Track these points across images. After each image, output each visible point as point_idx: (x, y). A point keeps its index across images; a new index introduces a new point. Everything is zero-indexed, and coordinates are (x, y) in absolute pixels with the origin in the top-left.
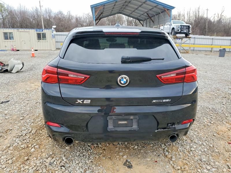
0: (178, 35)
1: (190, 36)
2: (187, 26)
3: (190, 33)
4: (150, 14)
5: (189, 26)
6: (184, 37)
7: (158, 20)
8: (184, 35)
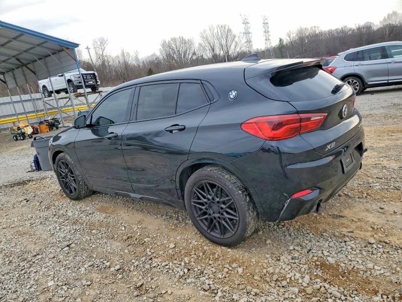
0: (79, 91)
1: (100, 89)
2: (92, 74)
3: (99, 85)
4: (24, 59)
5: (94, 74)
6: (90, 92)
7: (46, 69)
8: (89, 90)
